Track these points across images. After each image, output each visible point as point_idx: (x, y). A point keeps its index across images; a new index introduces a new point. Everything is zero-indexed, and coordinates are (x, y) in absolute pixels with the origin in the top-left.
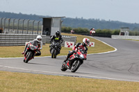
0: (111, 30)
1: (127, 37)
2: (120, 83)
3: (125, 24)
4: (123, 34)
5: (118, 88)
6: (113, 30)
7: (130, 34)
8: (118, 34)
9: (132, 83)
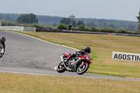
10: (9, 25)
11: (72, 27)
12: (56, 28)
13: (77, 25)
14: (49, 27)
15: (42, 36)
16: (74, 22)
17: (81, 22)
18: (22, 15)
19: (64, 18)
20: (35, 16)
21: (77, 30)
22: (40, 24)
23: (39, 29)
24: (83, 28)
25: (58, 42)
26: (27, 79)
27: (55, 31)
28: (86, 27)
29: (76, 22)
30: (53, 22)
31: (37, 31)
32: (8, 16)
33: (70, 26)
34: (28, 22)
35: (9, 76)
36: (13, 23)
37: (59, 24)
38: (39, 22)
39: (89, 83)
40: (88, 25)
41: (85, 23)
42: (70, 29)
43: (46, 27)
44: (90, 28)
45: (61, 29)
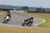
0: (9, 9)
1: (15, 11)
2: (13, 28)
3: (14, 6)
4: (13, 10)
5: (12, 29)
6: (10, 9)
7: (16, 10)
8: (12, 10)
9: (17, 28)
10: (18, 10)
11: (41, 11)
12: (35, 11)
13: (43, 10)
14: (33, 11)
15: (30, 14)
16: (41, 9)
17: (44, 9)
18: (23, 7)
19: (38, 8)
20: (28, 7)
21: (43, 12)
22: (29, 10)
23: (29, 12)
24: (45, 11)
25: (36, 16)
26: (24, 29)
27: (35, 12)
28: (46, 11)
29: (42, 9)
30: (34, 9)
31: (28, 12)
32: (18, 7)
33: (40, 11)
34: (25, 9)
35: (18, 28)
36: (20, 9)
37: (36, 10)
38: (29, 9)
39: (47, 31)
40: (47, 10)
41: (46, 10)
42: (40, 12)
43: (31, 11)
44: (47, 12)
45: (37, 12)
